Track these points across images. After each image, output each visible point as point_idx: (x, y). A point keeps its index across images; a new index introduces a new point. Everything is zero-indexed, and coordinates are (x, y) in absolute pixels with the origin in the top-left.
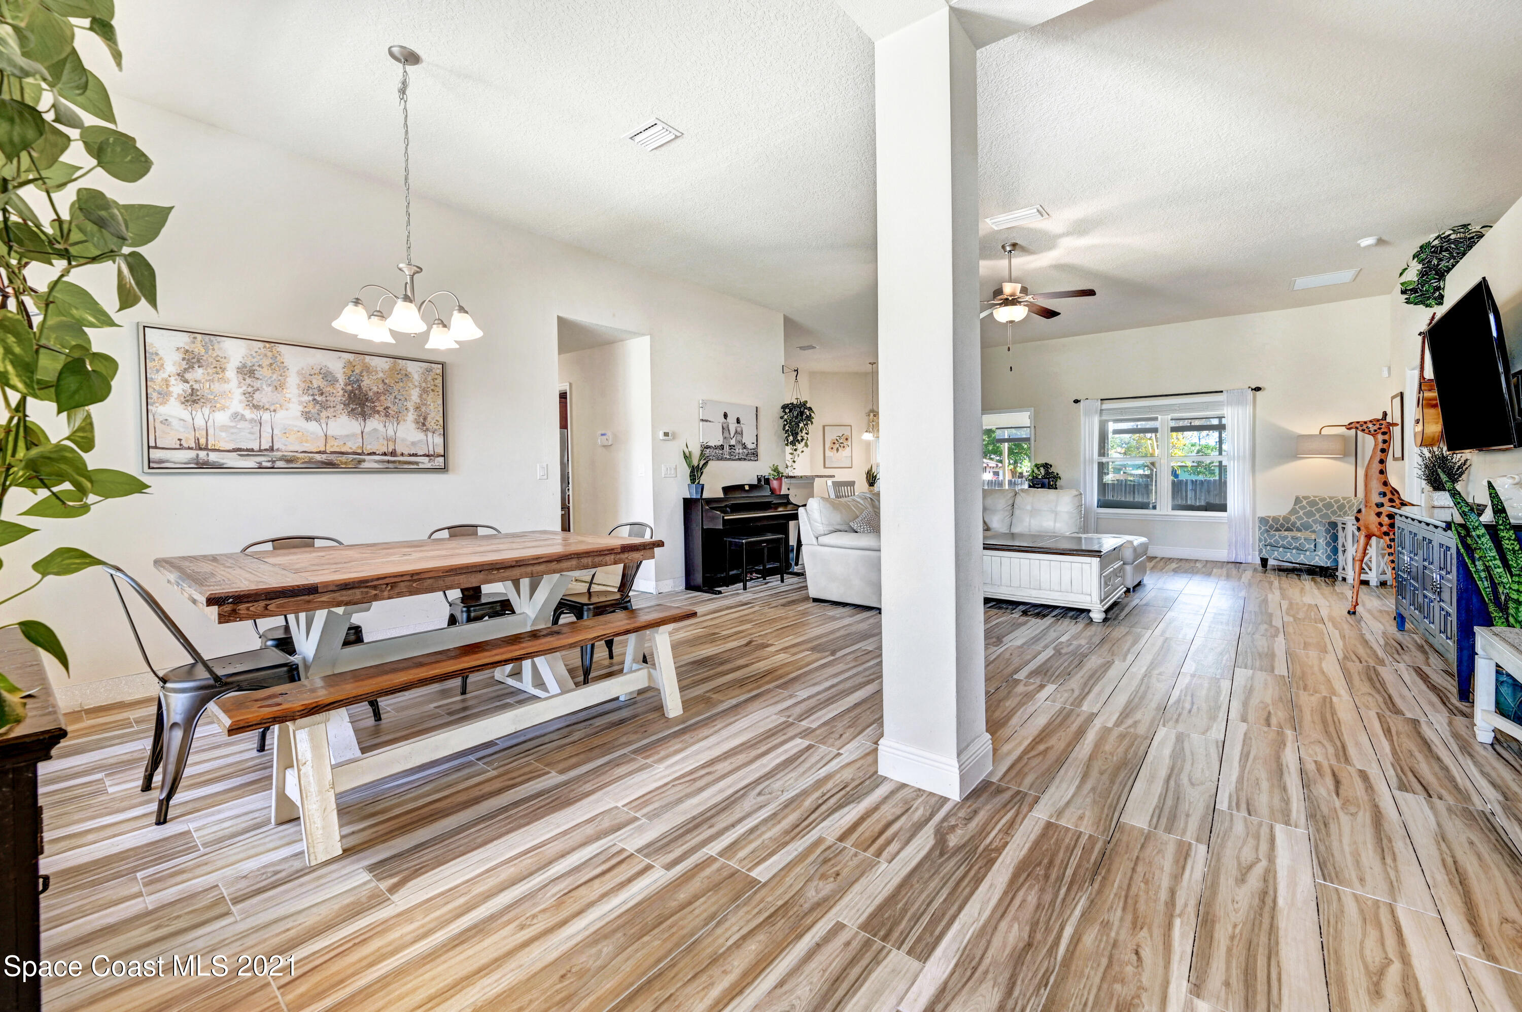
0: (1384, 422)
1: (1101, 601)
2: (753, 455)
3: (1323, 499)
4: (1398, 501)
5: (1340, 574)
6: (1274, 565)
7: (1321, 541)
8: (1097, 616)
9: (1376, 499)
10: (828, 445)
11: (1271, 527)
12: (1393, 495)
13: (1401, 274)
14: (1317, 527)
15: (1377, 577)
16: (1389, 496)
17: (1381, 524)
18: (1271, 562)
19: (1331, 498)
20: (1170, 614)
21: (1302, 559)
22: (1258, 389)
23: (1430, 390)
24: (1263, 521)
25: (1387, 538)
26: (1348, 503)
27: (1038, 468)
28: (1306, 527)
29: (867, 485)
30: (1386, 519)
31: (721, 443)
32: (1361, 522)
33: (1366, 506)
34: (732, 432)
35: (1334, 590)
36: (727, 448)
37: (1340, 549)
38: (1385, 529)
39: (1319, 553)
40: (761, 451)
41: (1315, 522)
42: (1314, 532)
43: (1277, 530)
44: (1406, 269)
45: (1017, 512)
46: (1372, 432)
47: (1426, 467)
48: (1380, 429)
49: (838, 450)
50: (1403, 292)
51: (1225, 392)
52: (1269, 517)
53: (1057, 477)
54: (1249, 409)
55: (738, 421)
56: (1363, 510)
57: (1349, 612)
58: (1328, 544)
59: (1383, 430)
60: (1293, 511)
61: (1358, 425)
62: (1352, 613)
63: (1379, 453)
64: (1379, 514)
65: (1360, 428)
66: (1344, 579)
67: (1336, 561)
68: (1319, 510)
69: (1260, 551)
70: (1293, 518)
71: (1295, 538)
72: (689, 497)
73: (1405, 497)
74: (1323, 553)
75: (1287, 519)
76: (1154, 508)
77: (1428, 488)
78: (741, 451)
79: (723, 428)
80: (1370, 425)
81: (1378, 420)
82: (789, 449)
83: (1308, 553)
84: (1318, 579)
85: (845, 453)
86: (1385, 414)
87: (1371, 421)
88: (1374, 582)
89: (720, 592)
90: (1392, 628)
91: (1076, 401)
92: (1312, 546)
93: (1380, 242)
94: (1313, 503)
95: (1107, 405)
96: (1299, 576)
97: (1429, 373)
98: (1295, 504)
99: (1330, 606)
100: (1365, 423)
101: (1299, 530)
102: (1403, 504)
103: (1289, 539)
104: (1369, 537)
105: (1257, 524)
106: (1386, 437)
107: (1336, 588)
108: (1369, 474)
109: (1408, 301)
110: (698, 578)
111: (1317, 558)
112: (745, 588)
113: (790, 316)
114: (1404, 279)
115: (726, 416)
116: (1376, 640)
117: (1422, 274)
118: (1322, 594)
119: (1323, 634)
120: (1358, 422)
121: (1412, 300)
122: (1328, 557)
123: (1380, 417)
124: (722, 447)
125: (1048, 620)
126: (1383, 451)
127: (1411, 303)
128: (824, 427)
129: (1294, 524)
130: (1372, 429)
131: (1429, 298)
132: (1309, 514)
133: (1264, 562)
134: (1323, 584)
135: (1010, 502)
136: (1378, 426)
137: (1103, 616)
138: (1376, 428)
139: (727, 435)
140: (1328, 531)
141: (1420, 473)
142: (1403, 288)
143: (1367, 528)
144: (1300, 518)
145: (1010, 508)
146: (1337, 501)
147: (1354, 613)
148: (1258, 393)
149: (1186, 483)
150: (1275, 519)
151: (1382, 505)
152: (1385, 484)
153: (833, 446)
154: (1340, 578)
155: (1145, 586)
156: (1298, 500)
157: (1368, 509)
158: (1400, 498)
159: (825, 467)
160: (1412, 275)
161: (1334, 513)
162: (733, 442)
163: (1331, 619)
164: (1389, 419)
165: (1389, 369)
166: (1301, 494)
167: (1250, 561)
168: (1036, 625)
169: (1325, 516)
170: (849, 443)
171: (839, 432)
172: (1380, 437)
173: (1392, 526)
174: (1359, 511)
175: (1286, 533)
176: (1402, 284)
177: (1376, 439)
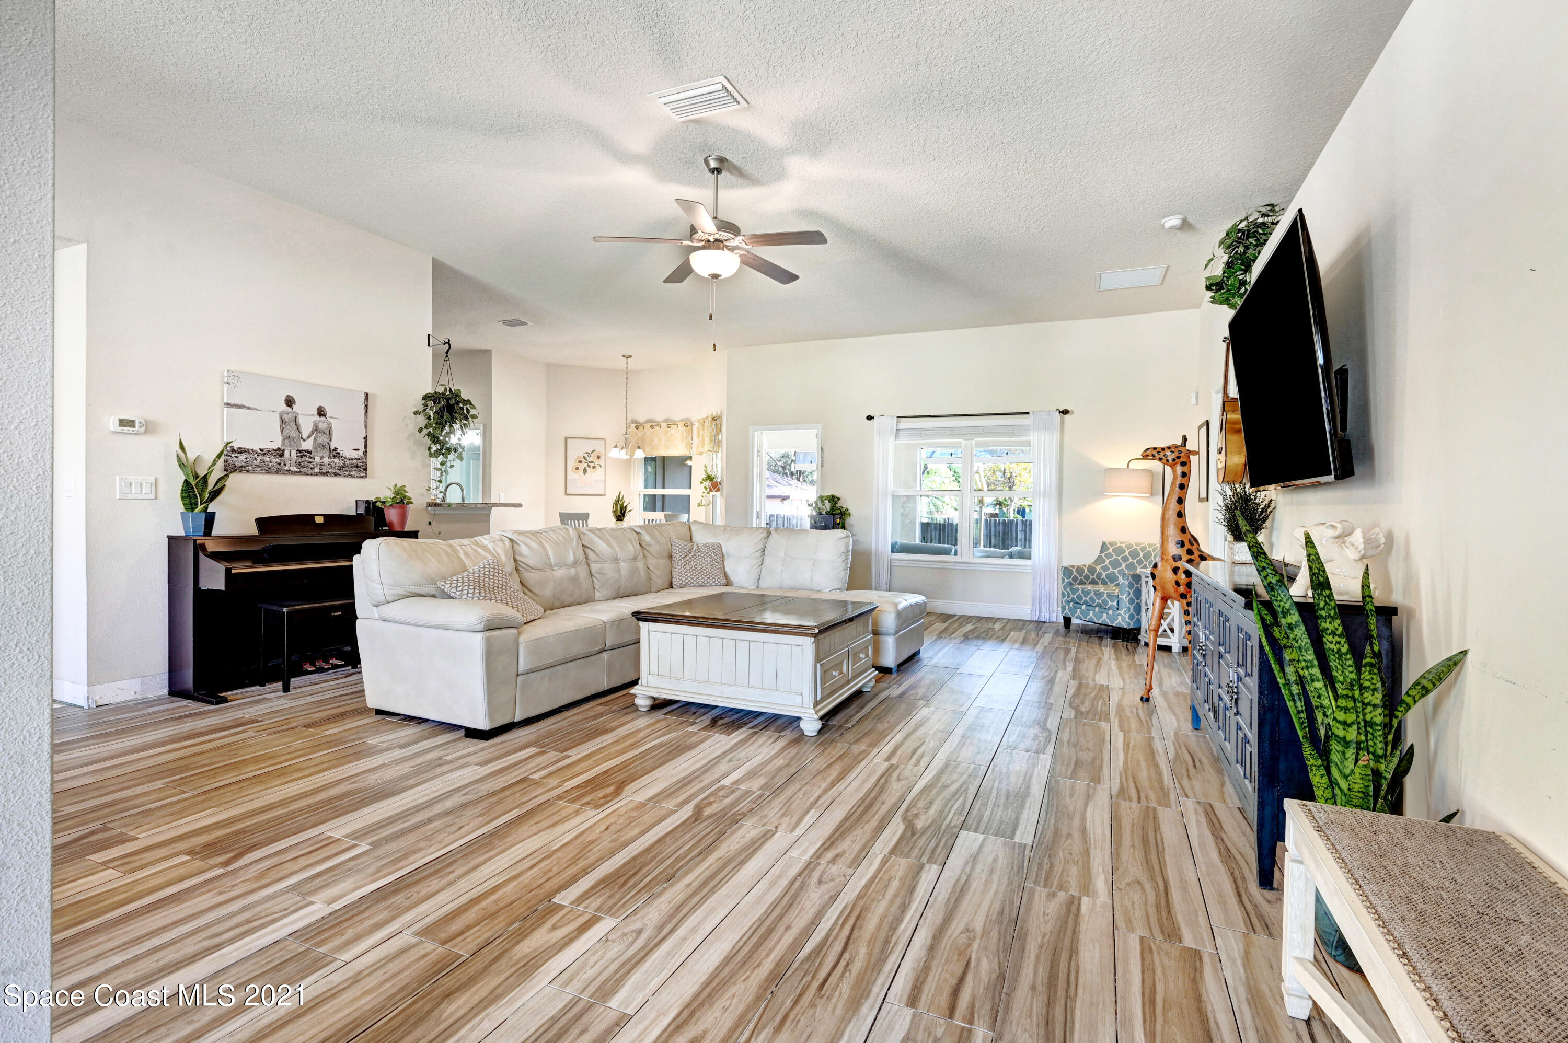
0: (1182, 449)
1: (816, 704)
2: (359, 468)
3: (1129, 547)
4: (1197, 553)
5: (1143, 637)
6: (1078, 625)
7: (1124, 597)
8: (810, 726)
9: (1174, 550)
10: (572, 463)
11: (1075, 579)
12: (1192, 544)
13: (1206, 266)
14: (1121, 580)
15: (1179, 641)
16: (1187, 546)
17: (1177, 584)
18: (1075, 621)
19: (1137, 545)
20: (924, 712)
21: (1104, 619)
22: (1065, 412)
23: (1233, 411)
24: (1067, 571)
25: (1184, 601)
26: (1153, 550)
27: (822, 501)
28: (1112, 578)
29: (614, 519)
30: (1183, 576)
31: (277, 444)
32: (1157, 579)
33: (1162, 559)
34: (306, 430)
35: (1134, 661)
36: (291, 454)
37: (1143, 608)
38: (1182, 589)
39: (1122, 612)
40: (375, 461)
41: (1122, 573)
42: (1117, 585)
43: (1081, 583)
44: (1212, 259)
45: (767, 560)
46: (1170, 461)
47: (1227, 508)
48: (1179, 457)
49: (585, 471)
50: (1208, 288)
51: (1031, 414)
52: (1073, 567)
53: (844, 514)
54: (1056, 436)
55: (321, 412)
56: (1159, 565)
57: (1142, 699)
58: (1131, 601)
59: (1182, 460)
60: (1099, 560)
61: (1155, 453)
62: (1146, 700)
63: (1177, 489)
64: (1175, 570)
65: (1157, 456)
66: (1147, 644)
67: (1139, 621)
68: (1125, 559)
69: (1063, 608)
70: (1098, 568)
71: (1098, 594)
72: (182, 533)
73: (1205, 548)
74: (1125, 613)
75: (1091, 569)
76: (956, 554)
77: (1230, 538)
78: (326, 460)
79: (283, 421)
80: (1168, 453)
81: (1177, 447)
82: (436, 462)
83: (1110, 612)
84: (1120, 643)
85: (595, 476)
86: (1185, 439)
87: (1169, 448)
88: (1176, 649)
89: (225, 700)
90: (1187, 726)
91: (870, 418)
92: (1115, 604)
93: (1186, 225)
94: (1119, 551)
95: (905, 424)
96: (1101, 639)
97: (1233, 392)
98: (1101, 552)
99: (1123, 689)
100: (1163, 449)
101: (1104, 583)
102: (1203, 558)
103: (1092, 594)
104: (1164, 599)
105: (1061, 575)
106: (1185, 469)
107: (1136, 657)
108: (1166, 517)
109: (1214, 300)
110: (188, 677)
111: (1120, 618)
112: (286, 689)
113: (449, 262)
114: (1208, 273)
115: (290, 402)
116: (1164, 748)
117: (1229, 265)
118: (1120, 667)
119: (1103, 741)
120: (1155, 449)
121: (1217, 298)
122: (1131, 617)
123: (1179, 443)
124: (280, 453)
125: (739, 735)
126: (1182, 487)
127: (1216, 303)
128: (566, 439)
129: (1099, 575)
130: (1170, 459)
131: (1234, 295)
132: (1116, 564)
133: (1067, 621)
134: (1124, 651)
135: (760, 546)
136: (1176, 454)
137: (818, 725)
138: (1174, 456)
139: (293, 433)
140: (1131, 586)
141: (1221, 516)
142: (1208, 283)
143: (1163, 588)
144: (1105, 568)
145: (759, 553)
146: (1143, 549)
147: (1148, 700)
148: (1066, 416)
149: (1017, 523)
150: (1080, 570)
151: (1180, 558)
152: (1184, 530)
153: (578, 465)
154: (1143, 643)
155: (919, 660)
156: (1104, 547)
157: (1164, 563)
158: (1199, 550)
159: (566, 494)
160: (1217, 270)
161: (1140, 562)
162: (307, 445)
163: (1120, 709)
164: (1189, 446)
165: (1197, 394)
166: (1108, 540)
167: (1054, 620)
168: (720, 741)
169: (1131, 566)
170: (602, 462)
171: (588, 446)
172: (1179, 469)
173: (1189, 585)
174: (1155, 566)
175: (1090, 587)
176: (1208, 279)
177: (1174, 471)
